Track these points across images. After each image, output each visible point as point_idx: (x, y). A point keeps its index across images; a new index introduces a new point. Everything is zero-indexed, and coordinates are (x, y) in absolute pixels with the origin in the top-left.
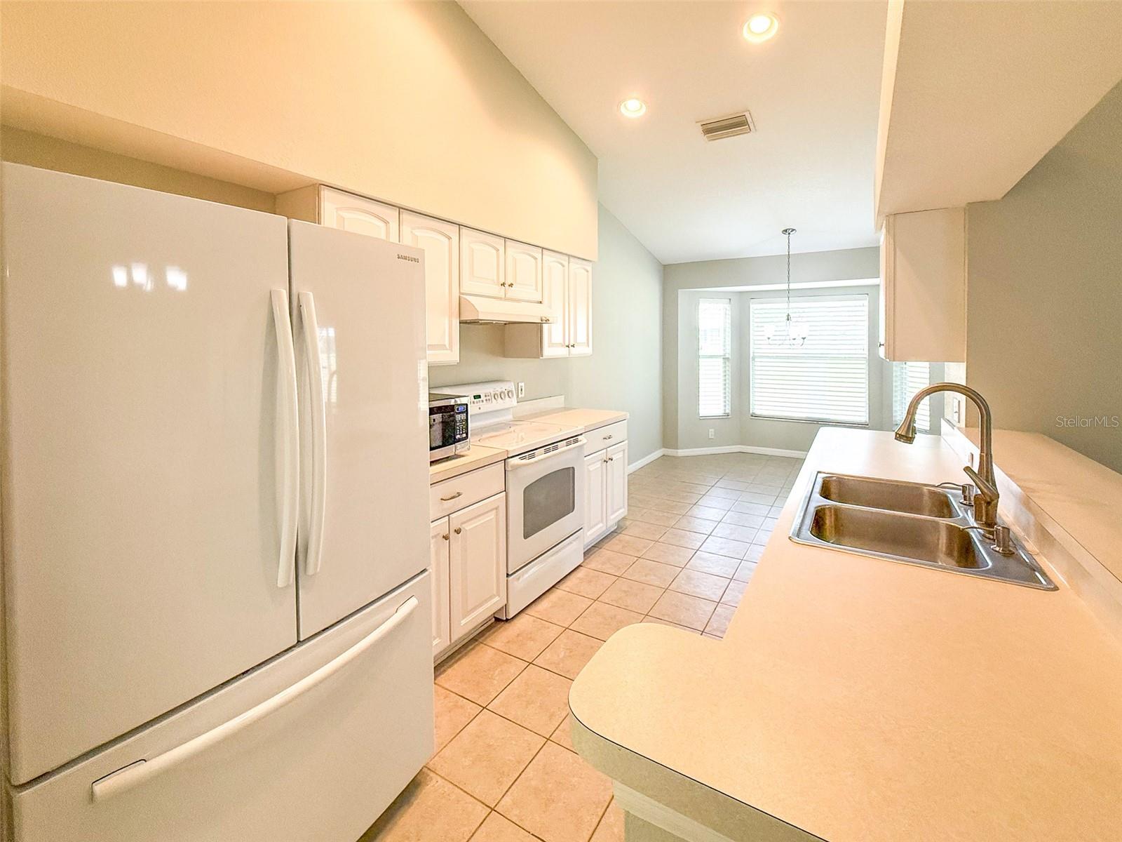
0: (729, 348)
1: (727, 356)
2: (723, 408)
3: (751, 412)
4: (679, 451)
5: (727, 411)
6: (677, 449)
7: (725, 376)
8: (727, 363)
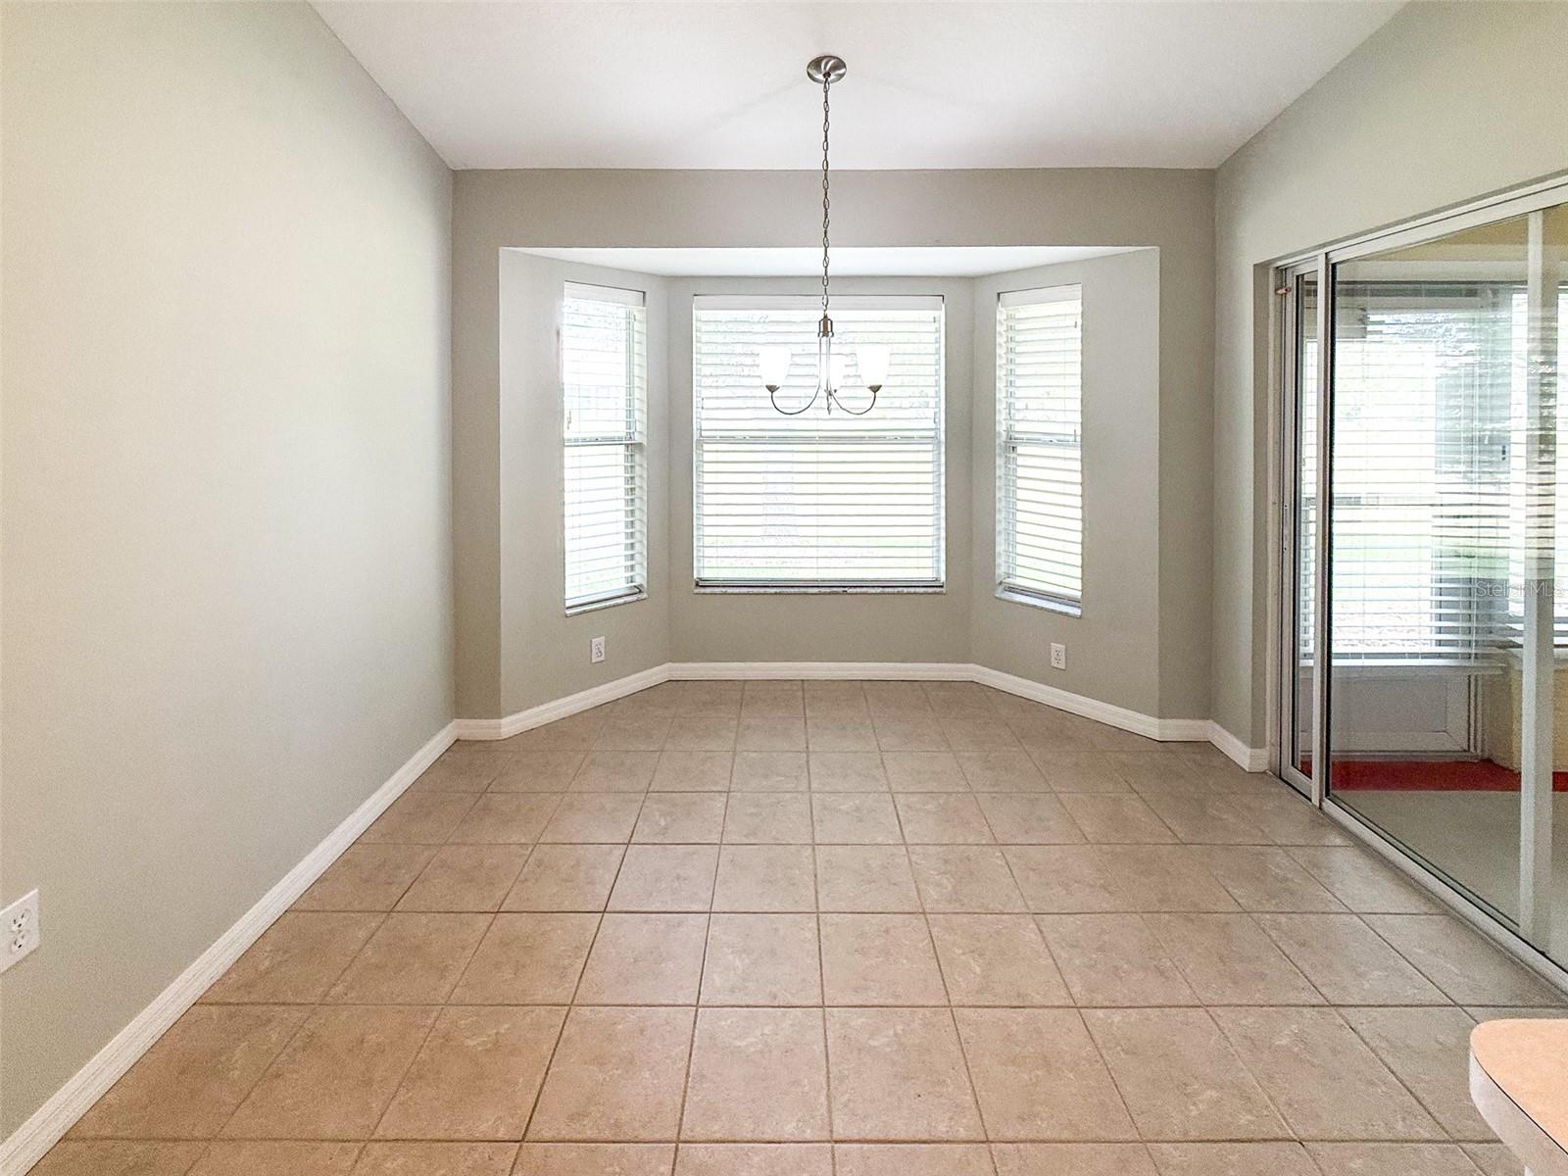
0: (640, 416)
1: (638, 438)
2: (624, 574)
3: (695, 577)
4: (503, 721)
5: (638, 581)
6: (500, 717)
7: (632, 489)
8: (637, 457)
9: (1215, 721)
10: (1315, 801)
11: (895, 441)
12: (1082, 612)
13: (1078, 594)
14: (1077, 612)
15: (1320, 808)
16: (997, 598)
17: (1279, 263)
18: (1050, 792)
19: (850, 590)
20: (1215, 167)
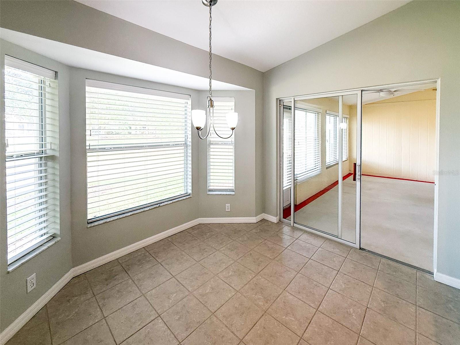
9: (265, 213)
10: (292, 225)
11: (173, 146)
12: (235, 193)
13: (233, 188)
14: (233, 193)
15: (293, 226)
16: (208, 194)
17: (281, 99)
18: (251, 250)
19: (161, 205)
20: (264, 72)
